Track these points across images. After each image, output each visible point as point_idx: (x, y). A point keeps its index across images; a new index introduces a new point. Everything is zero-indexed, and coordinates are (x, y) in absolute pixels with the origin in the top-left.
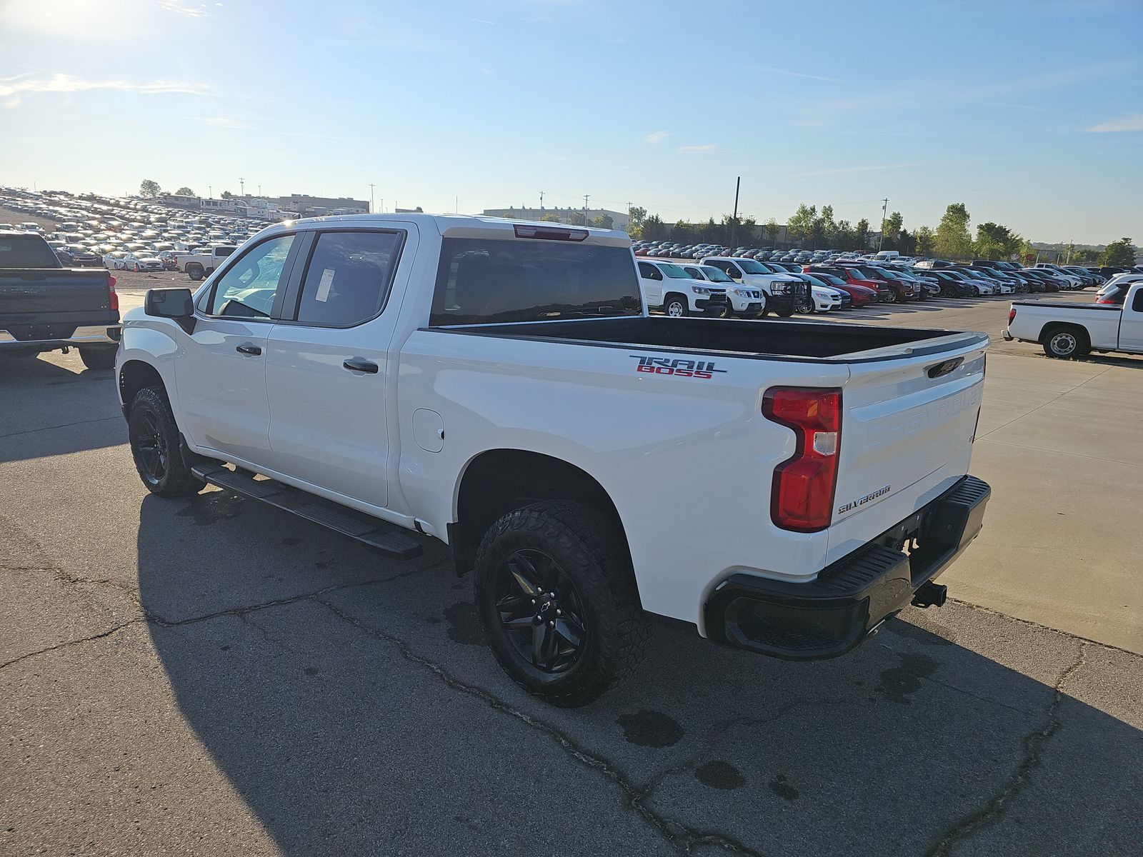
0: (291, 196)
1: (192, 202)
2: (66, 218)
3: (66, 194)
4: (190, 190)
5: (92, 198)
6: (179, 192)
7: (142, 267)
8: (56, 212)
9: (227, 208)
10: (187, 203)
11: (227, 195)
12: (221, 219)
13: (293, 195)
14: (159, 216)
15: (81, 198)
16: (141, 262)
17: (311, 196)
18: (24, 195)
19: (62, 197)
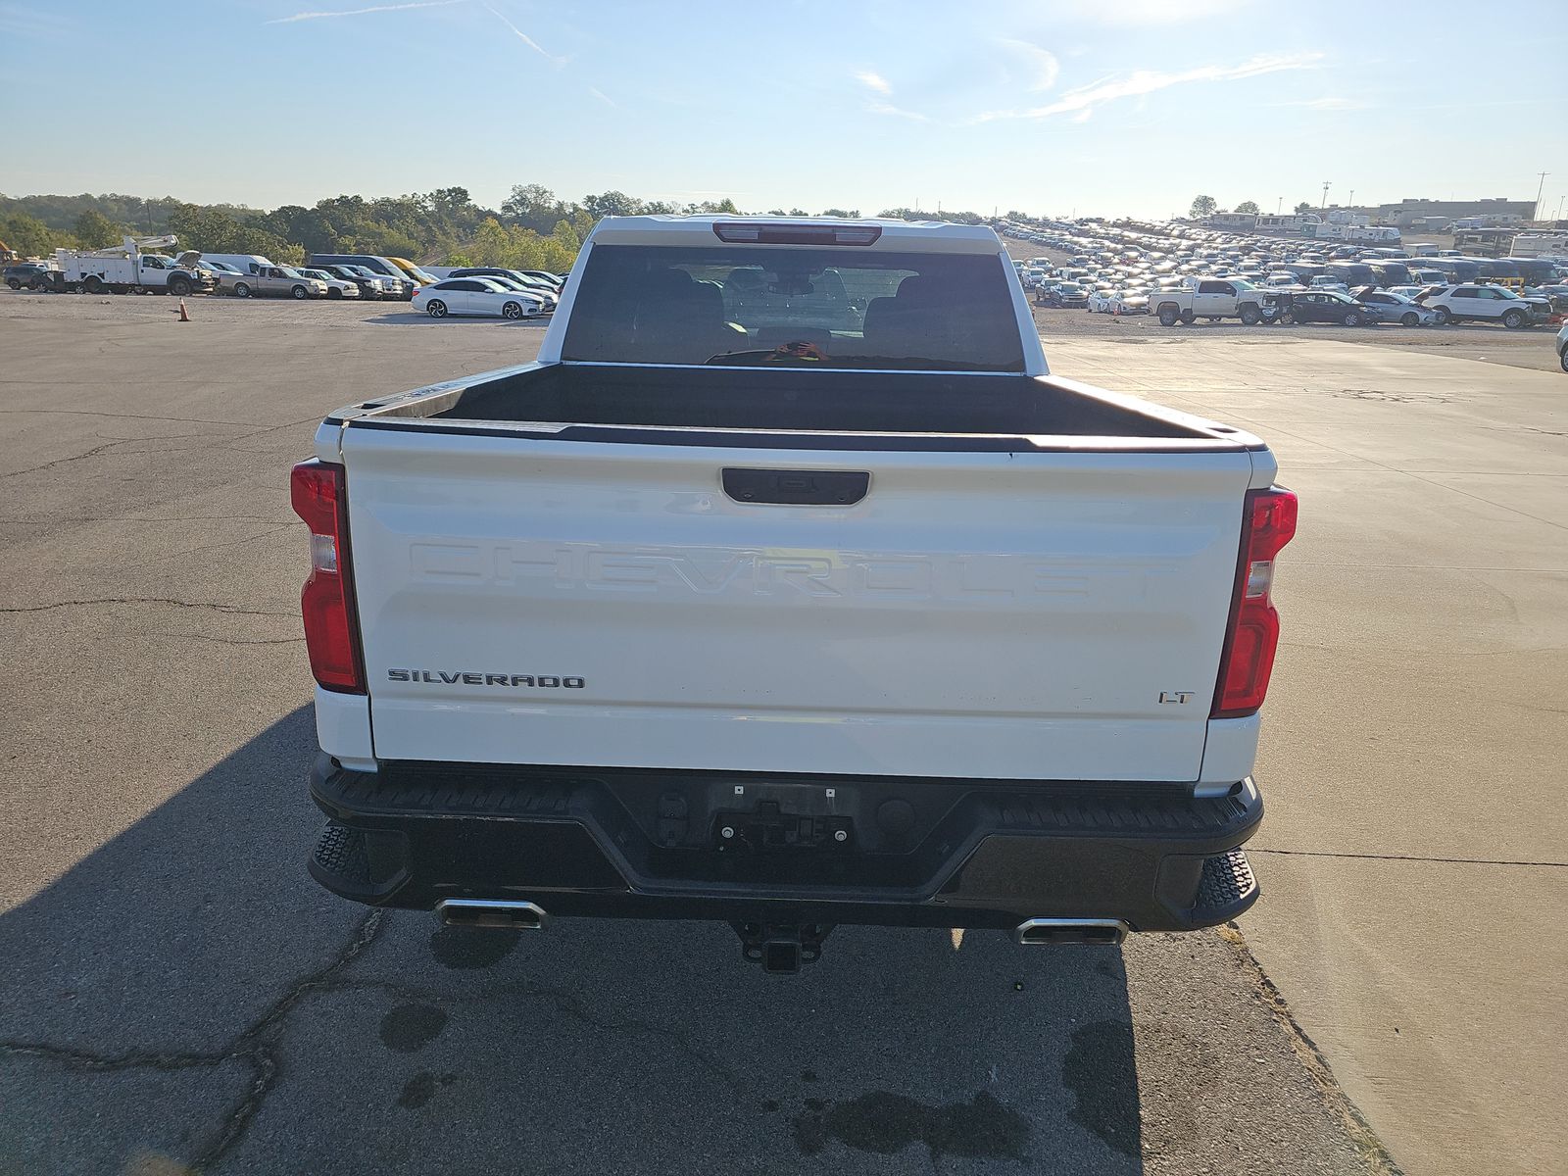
0: (1401, 202)
1: (1245, 221)
2: (1083, 250)
3: (1099, 221)
4: (1254, 205)
5: (1128, 225)
6: (1239, 209)
7: (1125, 308)
8: (1076, 243)
9: (1292, 227)
10: (1238, 223)
11: (1304, 207)
12: (1273, 242)
13: (1404, 201)
14: (1193, 242)
15: (1115, 225)
16: (1125, 303)
17: (1433, 200)
18: (1056, 225)
19: (1094, 225)
